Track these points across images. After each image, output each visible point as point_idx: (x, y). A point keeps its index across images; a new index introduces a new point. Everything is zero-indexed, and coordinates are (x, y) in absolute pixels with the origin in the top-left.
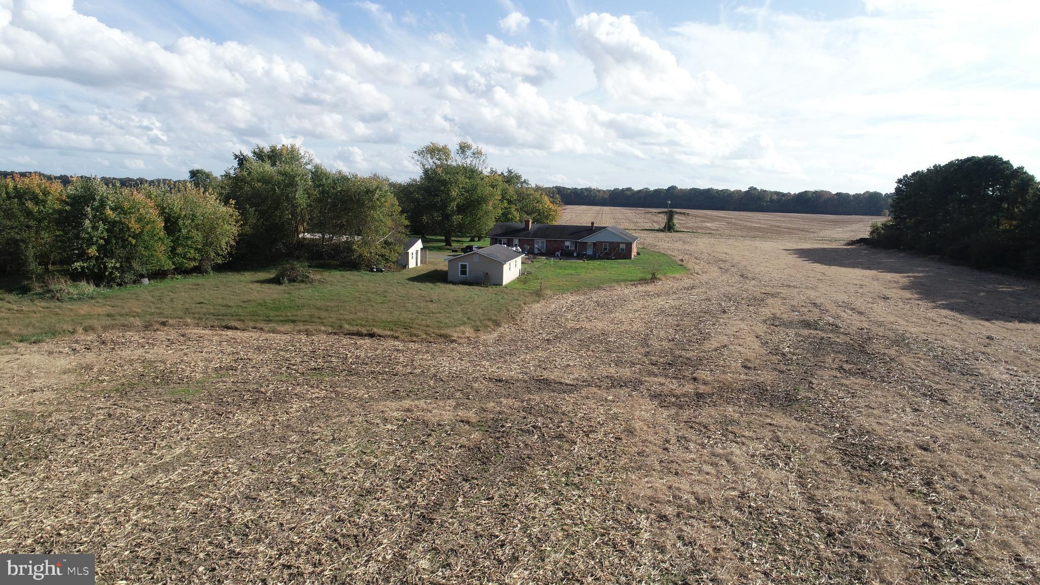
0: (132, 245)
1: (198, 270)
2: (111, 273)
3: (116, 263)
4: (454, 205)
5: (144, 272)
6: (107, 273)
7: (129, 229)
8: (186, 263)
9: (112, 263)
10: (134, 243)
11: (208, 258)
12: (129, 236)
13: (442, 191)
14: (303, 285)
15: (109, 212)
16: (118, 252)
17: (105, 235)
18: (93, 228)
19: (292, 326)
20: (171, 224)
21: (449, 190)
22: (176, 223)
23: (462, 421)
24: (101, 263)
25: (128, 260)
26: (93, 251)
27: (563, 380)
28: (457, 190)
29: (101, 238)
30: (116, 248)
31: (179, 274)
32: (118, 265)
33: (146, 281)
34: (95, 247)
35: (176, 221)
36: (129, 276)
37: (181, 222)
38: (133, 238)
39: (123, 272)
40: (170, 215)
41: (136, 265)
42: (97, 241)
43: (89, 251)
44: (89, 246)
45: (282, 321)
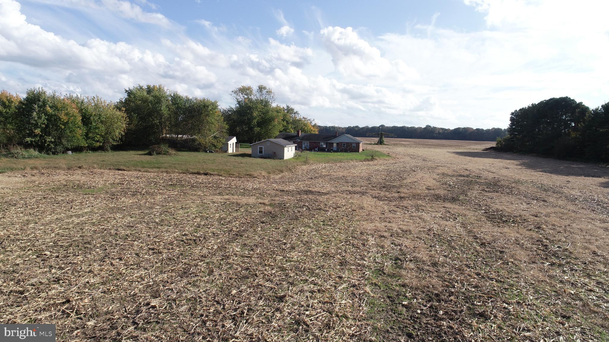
0: (62, 129)
1: (101, 149)
2: (49, 145)
3: (51, 139)
4: (255, 121)
5: (69, 147)
6: (46, 145)
7: (60, 119)
8: (94, 143)
9: (49, 139)
10: (63, 128)
11: (109, 142)
12: (61, 124)
13: (248, 113)
14: (164, 156)
15: (48, 108)
16: (53, 133)
17: (46, 121)
18: (38, 118)
19: (158, 169)
20: (86, 119)
21: (252, 113)
22: (89, 119)
23: (261, 203)
24: (43, 139)
25: (59, 138)
26: (38, 131)
27: (320, 191)
28: (257, 113)
29: (43, 124)
30: (52, 130)
31: (90, 150)
32: (53, 140)
33: (70, 152)
34: (39, 130)
35: (89, 118)
36: (59, 148)
37: (92, 118)
38: (63, 125)
39: (56, 145)
40: (86, 114)
41: (64, 141)
42: (41, 125)
43: (36, 131)
44: (35, 129)
45: (152, 168)
